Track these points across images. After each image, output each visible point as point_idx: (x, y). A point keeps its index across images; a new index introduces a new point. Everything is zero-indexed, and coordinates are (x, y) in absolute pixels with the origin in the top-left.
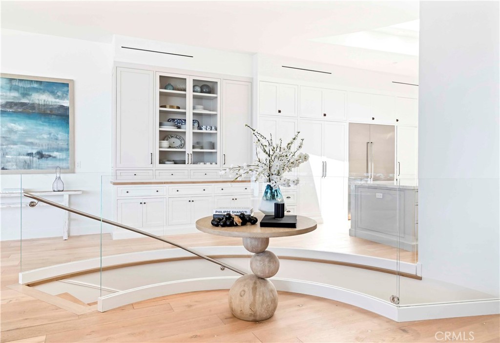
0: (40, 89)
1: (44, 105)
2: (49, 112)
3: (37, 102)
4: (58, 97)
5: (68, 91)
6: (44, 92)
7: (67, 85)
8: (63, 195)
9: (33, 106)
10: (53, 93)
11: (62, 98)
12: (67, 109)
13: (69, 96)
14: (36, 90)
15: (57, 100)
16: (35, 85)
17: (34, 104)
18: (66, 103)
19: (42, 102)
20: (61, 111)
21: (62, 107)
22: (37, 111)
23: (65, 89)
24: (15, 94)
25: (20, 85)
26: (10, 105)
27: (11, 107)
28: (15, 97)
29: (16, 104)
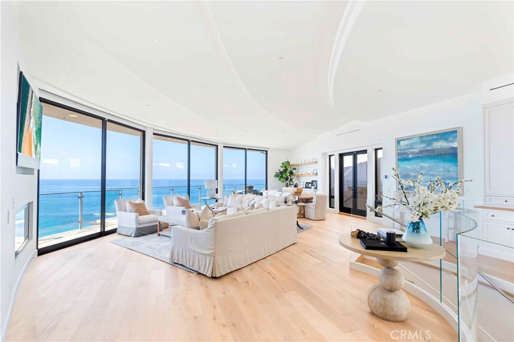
0: (438, 139)
1: (441, 149)
2: (443, 153)
3: (436, 147)
4: (450, 142)
5: (456, 136)
7: (456, 132)
9: (433, 151)
10: (446, 140)
11: (452, 142)
12: (456, 149)
13: (457, 140)
14: (435, 140)
15: (449, 144)
16: (435, 137)
17: (434, 149)
18: (455, 145)
19: (439, 147)
20: (452, 151)
21: (453, 147)
22: (436, 153)
23: (455, 134)
24: (424, 145)
25: (426, 139)
26: (421, 152)
27: (421, 154)
28: (423, 147)
29: (424, 151)
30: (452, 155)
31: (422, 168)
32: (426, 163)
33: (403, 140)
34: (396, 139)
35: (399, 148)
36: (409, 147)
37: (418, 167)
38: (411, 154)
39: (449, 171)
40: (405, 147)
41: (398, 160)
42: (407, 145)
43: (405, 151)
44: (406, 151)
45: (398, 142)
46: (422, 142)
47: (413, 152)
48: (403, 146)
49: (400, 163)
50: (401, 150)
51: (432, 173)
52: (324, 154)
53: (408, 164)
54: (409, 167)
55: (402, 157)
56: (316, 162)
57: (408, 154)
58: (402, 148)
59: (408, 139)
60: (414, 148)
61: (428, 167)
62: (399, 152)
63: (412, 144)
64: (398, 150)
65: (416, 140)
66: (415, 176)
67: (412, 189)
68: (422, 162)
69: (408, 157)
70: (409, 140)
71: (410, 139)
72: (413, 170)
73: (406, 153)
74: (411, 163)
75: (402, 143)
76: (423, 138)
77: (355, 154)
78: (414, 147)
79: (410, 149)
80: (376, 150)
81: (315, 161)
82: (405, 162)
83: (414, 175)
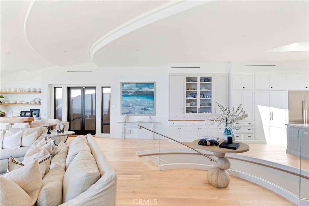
1: (146, 92)
2: (147, 94)
3: (144, 91)
4: (150, 88)
5: (153, 86)
6: (146, 87)
7: (153, 84)
8: (151, 124)
9: (143, 92)
10: (149, 87)
11: (151, 88)
12: (153, 92)
13: (154, 88)
14: (144, 87)
15: (150, 89)
16: (144, 85)
17: (143, 91)
18: (153, 90)
19: (145, 91)
20: (151, 93)
21: (152, 92)
22: (144, 94)
23: (153, 85)
24: (138, 88)
25: (139, 85)
26: (136, 92)
27: (136, 93)
28: (138, 90)
29: (138, 92)
30: (151, 95)
31: (136, 101)
33: (126, 84)
34: (121, 82)
35: (123, 88)
36: (129, 88)
37: (134, 101)
38: (130, 93)
39: (150, 103)
40: (127, 88)
41: (123, 96)
42: (128, 87)
43: (127, 91)
44: (128, 91)
45: (123, 84)
46: (137, 87)
47: (132, 92)
48: (126, 87)
49: (123, 98)
50: (124, 90)
51: (142, 104)
52: (50, 85)
53: (129, 99)
54: (129, 100)
55: (125, 94)
56: (40, 92)
57: (129, 93)
58: (125, 88)
59: (128, 84)
60: (132, 90)
61: (140, 101)
62: (123, 91)
63: (131, 87)
64: (122, 90)
65: (134, 85)
66: (132, 106)
67: (130, 113)
68: (137, 98)
69: (129, 95)
70: (129, 84)
71: (130, 84)
72: (132, 102)
73: (127, 92)
74: (130, 98)
75: (125, 85)
76: (138, 85)
77: (83, 89)
78: (132, 89)
79: (130, 90)
80: (102, 87)
82: (127, 97)
83: (132, 105)
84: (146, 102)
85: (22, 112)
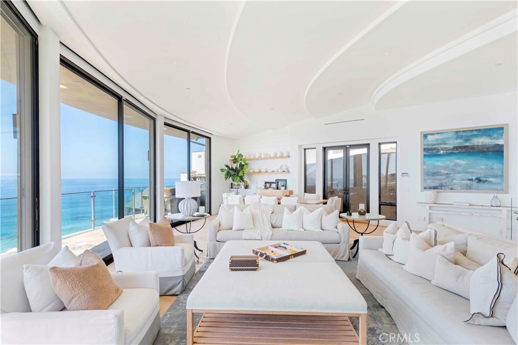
0: (479, 135)
1: (482, 145)
2: (486, 150)
3: (476, 144)
4: (494, 138)
5: (502, 133)
6: (482, 136)
7: (502, 128)
9: (473, 148)
10: (489, 136)
11: (497, 138)
12: (502, 146)
13: (504, 137)
14: (476, 136)
15: (493, 141)
16: (475, 133)
17: (474, 146)
18: (501, 142)
19: (480, 144)
20: (497, 148)
21: (497, 145)
22: (476, 150)
23: (500, 132)
24: (460, 141)
25: (464, 134)
26: (456, 148)
27: (457, 150)
28: (459, 143)
29: (460, 147)
31: (457, 165)
32: (463, 161)
33: (433, 134)
34: (421, 133)
35: (426, 143)
36: (440, 142)
37: (452, 164)
38: (442, 150)
40: (434, 142)
41: (425, 156)
42: (436, 140)
43: (434, 147)
44: (436, 146)
45: (425, 136)
46: (458, 137)
47: (446, 148)
48: (432, 141)
49: (427, 159)
50: (428, 145)
51: (470, 170)
53: (438, 161)
54: (440, 164)
55: (430, 152)
56: (289, 157)
57: (438, 150)
58: (429, 143)
59: (438, 133)
60: (447, 144)
61: (465, 164)
62: (425, 147)
63: (444, 139)
64: (425, 145)
65: (451, 135)
66: (447, 174)
67: (443, 188)
68: (459, 159)
69: (439, 153)
70: (440, 135)
71: (441, 133)
72: (446, 168)
73: (435, 149)
74: (443, 159)
75: (429, 137)
76: (459, 134)
77: (346, 148)
78: (447, 142)
79: (441, 144)
80: (380, 144)
81: (285, 155)
82: (434, 158)
83: (446, 172)
84: (481, 166)
85: (266, 183)
